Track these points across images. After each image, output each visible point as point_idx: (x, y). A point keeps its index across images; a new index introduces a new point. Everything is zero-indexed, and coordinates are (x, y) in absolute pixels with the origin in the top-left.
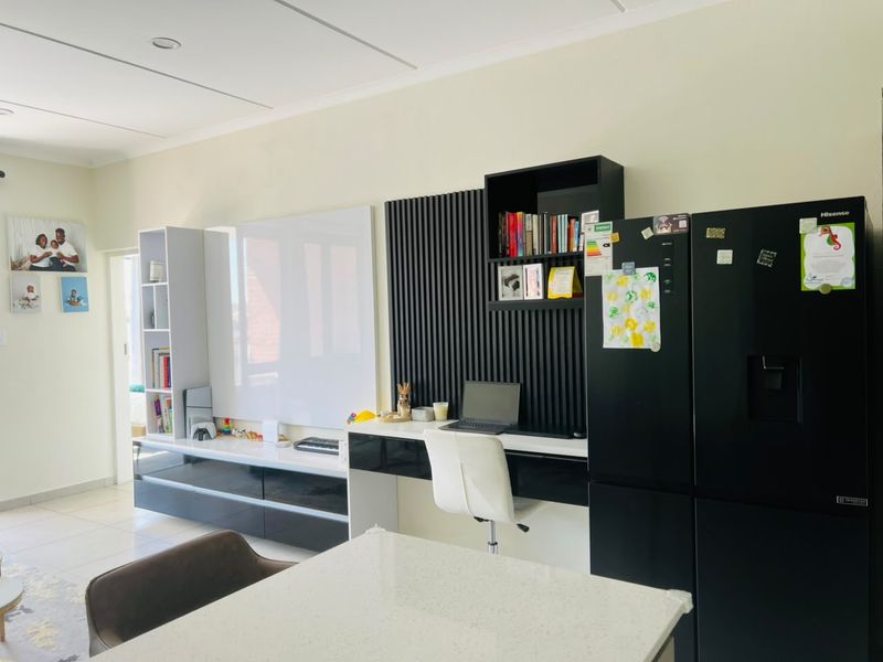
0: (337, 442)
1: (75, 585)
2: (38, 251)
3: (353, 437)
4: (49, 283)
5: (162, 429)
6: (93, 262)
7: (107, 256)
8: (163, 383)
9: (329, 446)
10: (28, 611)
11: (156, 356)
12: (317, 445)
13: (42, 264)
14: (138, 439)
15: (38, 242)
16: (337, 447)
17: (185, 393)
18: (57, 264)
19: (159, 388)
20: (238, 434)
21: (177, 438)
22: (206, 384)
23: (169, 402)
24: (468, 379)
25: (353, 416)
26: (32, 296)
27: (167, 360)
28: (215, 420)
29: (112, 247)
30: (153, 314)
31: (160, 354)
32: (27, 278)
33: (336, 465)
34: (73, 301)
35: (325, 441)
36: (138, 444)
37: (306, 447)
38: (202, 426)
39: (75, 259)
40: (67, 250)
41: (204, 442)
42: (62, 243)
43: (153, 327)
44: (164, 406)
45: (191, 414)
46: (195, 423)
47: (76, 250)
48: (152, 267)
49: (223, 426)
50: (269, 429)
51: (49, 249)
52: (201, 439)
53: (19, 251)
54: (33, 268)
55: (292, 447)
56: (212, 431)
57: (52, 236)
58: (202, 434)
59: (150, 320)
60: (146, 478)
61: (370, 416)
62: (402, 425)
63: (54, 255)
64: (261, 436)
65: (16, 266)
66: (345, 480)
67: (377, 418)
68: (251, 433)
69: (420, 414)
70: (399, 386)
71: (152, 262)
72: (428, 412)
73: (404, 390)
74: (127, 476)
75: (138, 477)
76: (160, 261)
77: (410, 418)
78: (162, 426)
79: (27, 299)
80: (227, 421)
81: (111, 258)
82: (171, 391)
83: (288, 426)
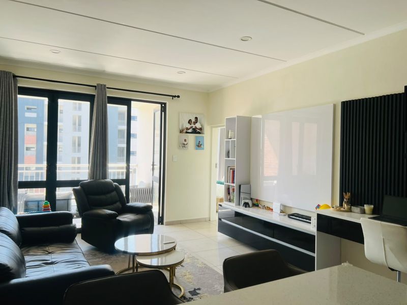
0: (310, 217)
1: (198, 259)
2: (188, 126)
3: (318, 215)
4: (191, 138)
5: (230, 200)
6: (207, 130)
7: (212, 127)
8: (231, 181)
9: (307, 219)
10: (182, 266)
11: (229, 169)
12: (300, 217)
13: (190, 131)
14: (221, 204)
15: (189, 123)
16: (310, 220)
17: (240, 186)
18: (195, 131)
19: (230, 183)
20: (261, 207)
21: (236, 205)
22: (248, 183)
23: (233, 189)
24: (386, 194)
25: (318, 206)
26: (186, 143)
27: (234, 172)
28: (251, 199)
29: (214, 124)
30: (229, 152)
31: (231, 169)
32: (185, 136)
33: (311, 228)
34: (199, 145)
35: (303, 216)
36: (221, 205)
37: (294, 217)
38: (247, 201)
39: (201, 129)
40: (198, 125)
41: (247, 208)
42: (197, 123)
43: (229, 157)
44: (231, 191)
45: (242, 196)
46: (244, 199)
47: (201, 126)
48: (230, 132)
49: (255, 202)
50: (277, 208)
51: (192, 125)
52: (246, 207)
53: (183, 126)
54: (187, 132)
55: (287, 216)
56: (250, 204)
57: (193, 120)
58: (246, 205)
59: (228, 155)
60: (222, 220)
61: (328, 207)
62: (346, 214)
63: (194, 127)
64: (272, 209)
65: (181, 132)
66: (315, 236)
67: (332, 209)
68: (268, 207)
69: (356, 209)
70: (344, 194)
72: (361, 209)
73: (347, 196)
74: (215, 218)
75: (220, 219)
76: (233, 131)
77: (350, 211)
79: (184, 144)
80: (257, 200)
81: (214, 129)
82: (234, 185)
83: (285, 206)
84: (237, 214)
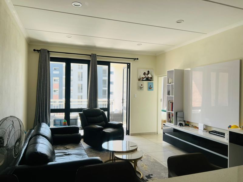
0: (224, 133)
1: (151, 157)
2: (144, 76)
3: (230, 132)
4: (145, 83)
5: (170, 122)
6: (155, 78)
7: (158, 77)
8: (171, 110)
9: (222, 134)
10: (141, 160)
11: (169, 103)
12: (217, 133)
13: (144, 79)
14: (164, 123)
15: (144, 74)
16: (224, 135)
17: (177, 113)
18: (147, 79)
19: (170, 111)
20: (191, 126)
21: (174, 125)
22: (182, 111)
23: (173, 115)
25: (230, 127)
26: (142, 86)
27: (172, 104)
28: (184, 121)
29: (159, 75)
30: (169, 92)
31: (171, 102)
32: (141, 82)
33: (225, 140)
34: (150, 88)
35: (219, 132)
36: (164, 125)
37: (213, 133)
38: (181, 122)
39: (151, 78)
40: (150, 76)
42: (149, 74)
43: (169, 95)
44: (171, 116)
45: (178, 119)
46: (179, 121)
47: (152, 76)
48: (170, 80)
49: (187, 123)
50: (201, 126)
51: (146, 76)
52: (181, 126)
53: (140, 76)
54: (143, 80)
55: (208, 133)
56: (184, 124)
57: (147, 73)
58: (181, 125)
59: (169, 94)
60: (166, 134)
61: (237, 127)
63: (147, 77)
64: (198, 128)
65: (139, 80)
66: (228, 146)
67: (239, 128)
68: (195, 126)
71: (170, 78)
74: (161, 132)
75: (164, 133)
76: (172, 78)
78: (170, 121)
79: (141, 87)
80: (188, 122)
81: (159, 78)
82: (173, 112)
83: (206, 126)
84: (175, 130)
